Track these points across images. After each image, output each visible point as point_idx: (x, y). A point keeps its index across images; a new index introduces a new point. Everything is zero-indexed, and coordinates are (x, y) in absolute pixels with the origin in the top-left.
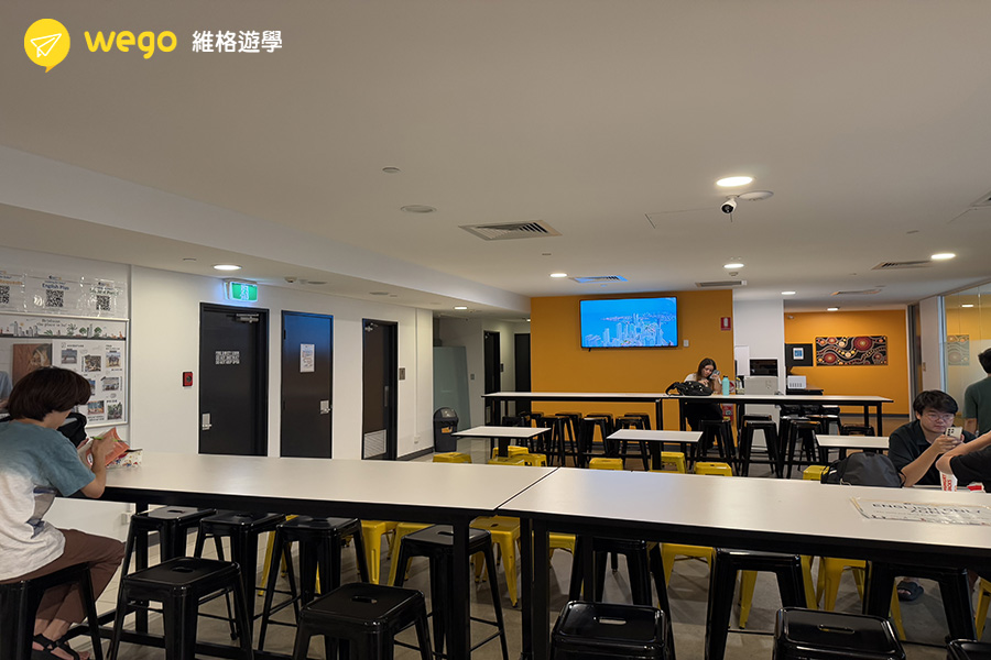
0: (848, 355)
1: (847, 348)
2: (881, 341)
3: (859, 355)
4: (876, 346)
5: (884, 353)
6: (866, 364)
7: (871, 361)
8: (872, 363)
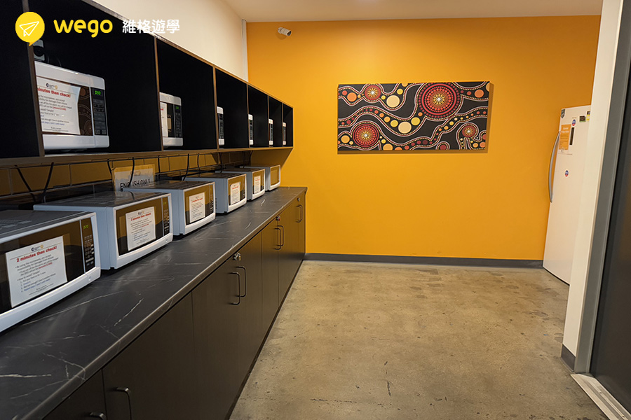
0: (405, 128)
1: (404, 112)
2: (479, 94)
3: (427, 129)
4: (468, 105)
5: (483, 124)
6: (442, 149)
7: (452, 143)
8: (454, 147)
